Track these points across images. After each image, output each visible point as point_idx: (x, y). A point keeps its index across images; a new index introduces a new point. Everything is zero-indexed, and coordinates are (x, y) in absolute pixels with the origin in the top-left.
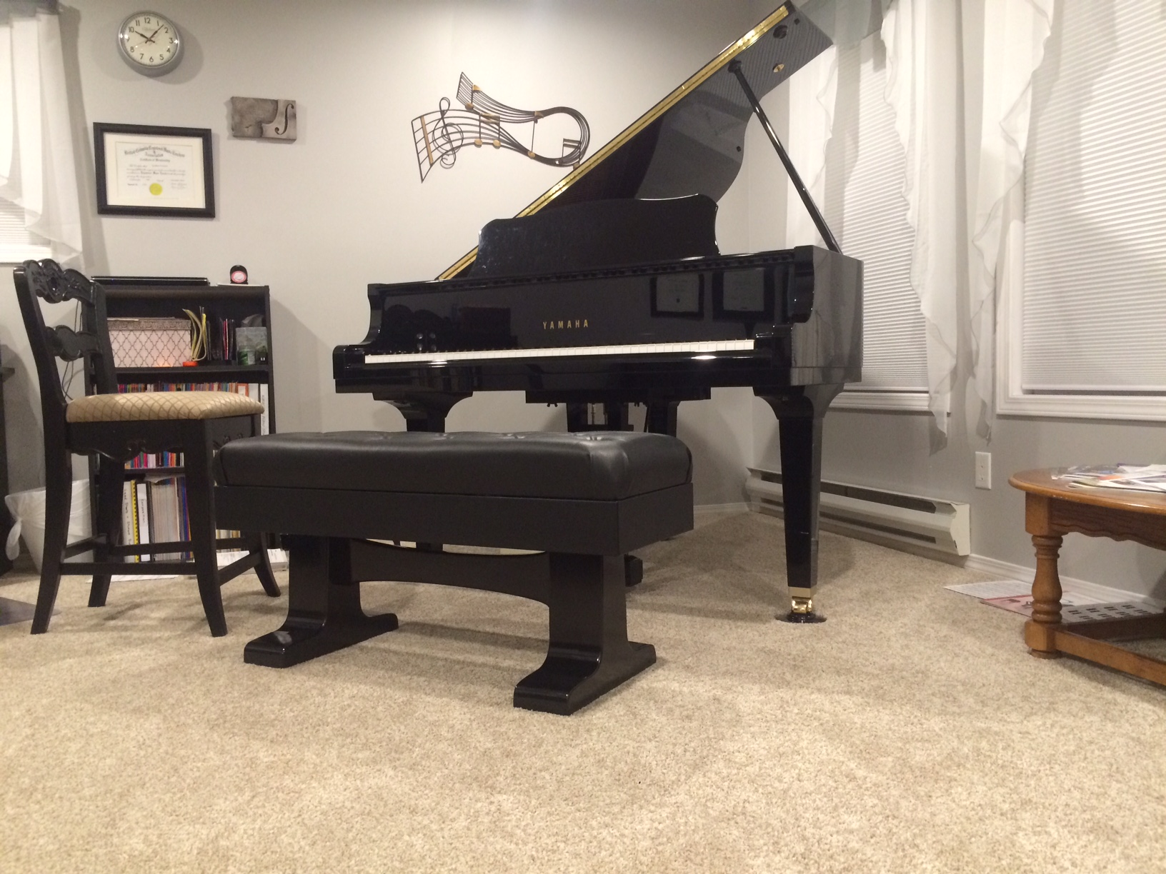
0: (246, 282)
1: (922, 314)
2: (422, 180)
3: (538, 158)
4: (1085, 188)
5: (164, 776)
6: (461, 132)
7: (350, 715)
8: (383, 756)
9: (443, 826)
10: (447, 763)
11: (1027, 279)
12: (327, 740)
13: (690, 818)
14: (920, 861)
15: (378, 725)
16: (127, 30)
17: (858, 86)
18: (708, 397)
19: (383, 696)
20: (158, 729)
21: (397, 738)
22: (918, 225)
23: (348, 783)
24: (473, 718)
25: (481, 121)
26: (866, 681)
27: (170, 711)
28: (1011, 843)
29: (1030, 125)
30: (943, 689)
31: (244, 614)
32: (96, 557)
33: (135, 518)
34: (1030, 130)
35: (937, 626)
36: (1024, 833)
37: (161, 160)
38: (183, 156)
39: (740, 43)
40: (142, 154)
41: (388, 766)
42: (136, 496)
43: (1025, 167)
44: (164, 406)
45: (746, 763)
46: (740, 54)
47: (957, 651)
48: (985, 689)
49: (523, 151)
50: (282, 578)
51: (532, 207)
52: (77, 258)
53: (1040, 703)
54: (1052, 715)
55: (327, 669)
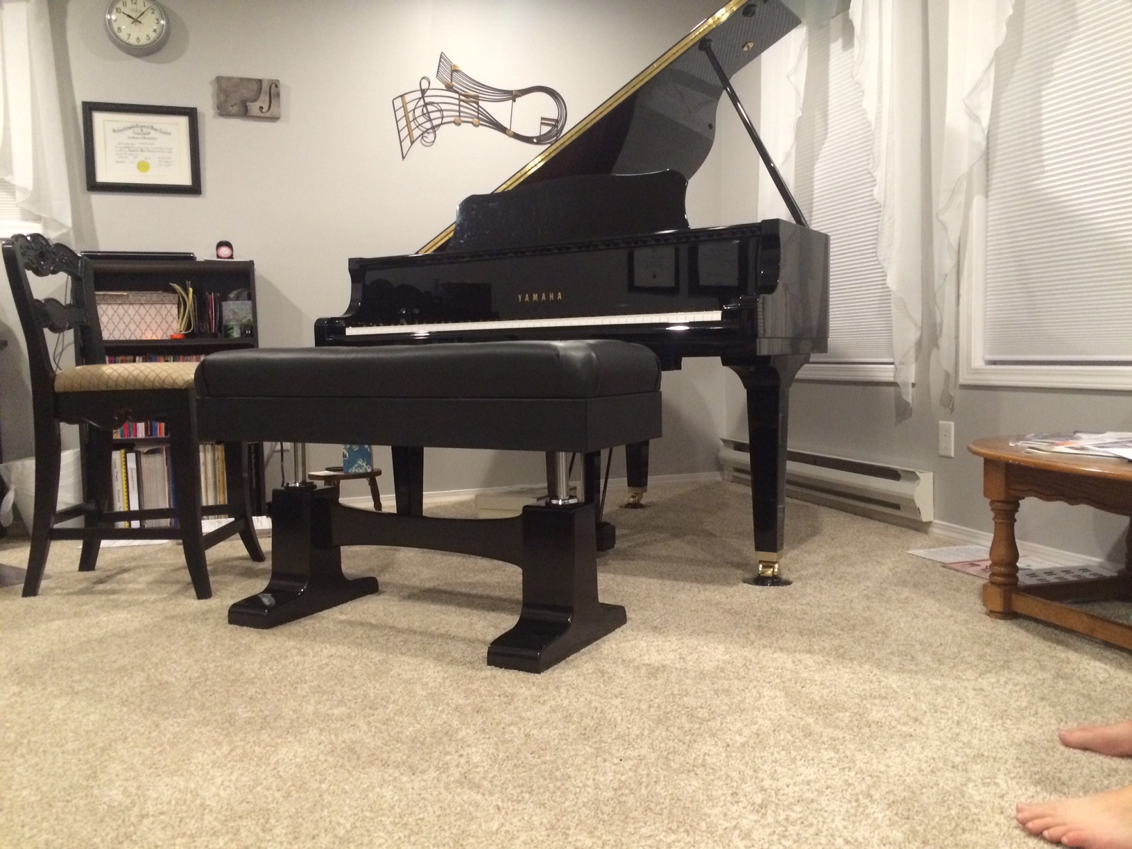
0: (231, 257)
1: (888, 288)
2: (404, 158)
3: (517, 136)
4: (1046, 163)
5: (145, 731)
6: (441, 111)
7: (327, 674)
8: (357, 712)
9: (413, 777)
10: (419, 718)
11: (989, 253)
12: (304, 697)
13: (652, 770)
14: (872, 811)
15: (355, 683)
16: (115, 11)
17: (828, 65)
18: (679, 367)
19: (360, 655)
20: (141, 686)
21: (372, 695)
22: (885, 201)
23: (322, 738)
24: (446, 676)
25: (460, 100)
26: (828, 641)
27: (153, 670)
28: (961, 793)
29: (993, 102)
30: (901, 648)
31: (229, 578)
32: (88, 522)
33: (125, 486)
34: (993, 107)
35: (898, 589)
36: (973, 784)
37: (149, 138)
38: (170, 134)
39: (710, 21)
40: (130, 132)
41: (362, 721)
42: (126, 465)
43: (988, 143)
44: (149, 376)
45: (708, 717)
46: (710, 32)
47: (917, 612)
48: (942, 648)
49: (502, 129)
50: (266, 545)
51: (509, 183)
52: (67, 234)
53: (995, 661)
54: (1006, 672)
55: (307, 630)
